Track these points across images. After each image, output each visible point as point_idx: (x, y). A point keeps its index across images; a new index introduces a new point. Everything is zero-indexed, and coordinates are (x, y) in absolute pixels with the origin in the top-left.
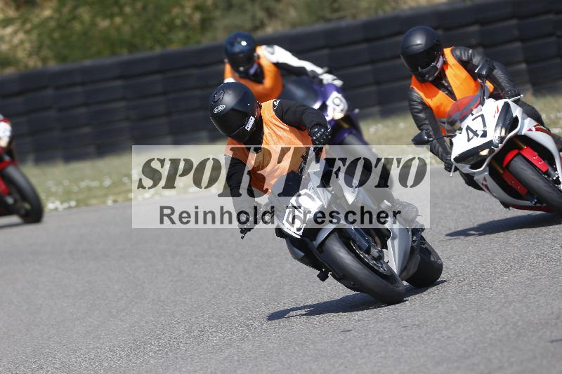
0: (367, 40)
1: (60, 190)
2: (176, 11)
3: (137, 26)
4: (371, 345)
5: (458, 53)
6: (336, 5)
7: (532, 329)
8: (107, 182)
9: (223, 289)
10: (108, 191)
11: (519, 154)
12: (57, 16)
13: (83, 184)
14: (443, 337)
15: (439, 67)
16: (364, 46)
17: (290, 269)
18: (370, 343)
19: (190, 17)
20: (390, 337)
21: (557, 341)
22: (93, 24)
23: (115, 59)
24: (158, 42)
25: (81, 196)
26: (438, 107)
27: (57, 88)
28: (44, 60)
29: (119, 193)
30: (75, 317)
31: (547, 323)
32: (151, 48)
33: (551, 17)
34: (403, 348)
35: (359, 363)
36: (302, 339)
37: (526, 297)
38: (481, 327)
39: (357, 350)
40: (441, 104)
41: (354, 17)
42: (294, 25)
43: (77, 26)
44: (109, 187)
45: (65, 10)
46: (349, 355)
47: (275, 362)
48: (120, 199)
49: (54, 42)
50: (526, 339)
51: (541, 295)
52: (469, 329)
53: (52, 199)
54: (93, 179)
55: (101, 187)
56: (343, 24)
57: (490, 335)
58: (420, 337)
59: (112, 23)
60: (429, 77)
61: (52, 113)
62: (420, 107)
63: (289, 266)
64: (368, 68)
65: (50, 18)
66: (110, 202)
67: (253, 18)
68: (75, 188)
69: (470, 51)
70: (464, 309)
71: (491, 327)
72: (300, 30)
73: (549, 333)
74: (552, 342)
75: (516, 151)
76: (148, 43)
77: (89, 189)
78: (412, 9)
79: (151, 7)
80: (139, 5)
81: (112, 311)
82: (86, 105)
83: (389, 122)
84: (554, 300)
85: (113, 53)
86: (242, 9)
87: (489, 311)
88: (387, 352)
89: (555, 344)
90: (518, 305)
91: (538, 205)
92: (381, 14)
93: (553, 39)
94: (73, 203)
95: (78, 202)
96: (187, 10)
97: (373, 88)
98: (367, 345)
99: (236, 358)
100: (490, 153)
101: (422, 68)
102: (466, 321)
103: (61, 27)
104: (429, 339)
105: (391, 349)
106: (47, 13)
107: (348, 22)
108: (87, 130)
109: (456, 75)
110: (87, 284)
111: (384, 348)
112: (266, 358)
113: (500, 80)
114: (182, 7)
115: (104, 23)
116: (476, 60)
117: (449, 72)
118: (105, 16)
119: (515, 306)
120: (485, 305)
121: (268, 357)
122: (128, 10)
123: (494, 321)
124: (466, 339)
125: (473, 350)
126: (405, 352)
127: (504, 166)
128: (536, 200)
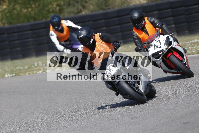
0: (118, 17)
1: (10, 70)
2: (50, 6)
3: (36, 12)
4: (120, 125)
5: (149, 19)
6: (107, 4)
7: (177, 119)
8: (26, 67)
9: (68, 105)
10: (26, 70)
11: (172, 54)
12: (8, 8)
13: (18, 68)
14: (146, 122)
15: (143, 24)
16: (117, 19)
17: (91, 98)
18: (120, 124)
19: (55, 8)
20: (127, 122)
21: (186, 123)
22: (21, 11)
23: (29, 24)
24: (44, 17)
25: (17, 72)
26: (143, 38)
27: (8, 34)
28: (4, 24)
29: (30, 71)
30: (15, 115)
31: (182, 117)
32: (42, 20)
33: (183, 8)
34: (131, 126)
35: (116, 131)
36: (95, 123)
37: (175, 108)
38: (159, 119)
39: (115, 127)
40: (144, 37)
41: (113, 8)
42: (92, 11)
43: (15, 12)
44: (27, 69)
45: (11, 6)
46: (112, 128)
47: (86, 131)
48: (31, 73)
49: (7, 17)
50: (175, 122)
51: (180, 107)
52: (155, 119)
53: (7, 73)
54: (22, 66)
55: (24, 69)
56: (109, 11)
57: (162, 121)
58: (137, 122)
59: (28, 10)
60: (140, 27)
61: (7, 43)
62: (136, 38)
63: (91, 97)
64: (118, 26)
65: (6, 9)
66: (27, 74)
67: (78, 9)
68: (15, 70)
69: (154, 19)
70: (153, 112)
71: (162, 118)
72: (94, 13)
73: (183, 120)
74: (184, 123)
75: (171, 53)
76: (41, 18)
77: (20, 70)
78: (134, 5)
79: (41, 5)
80: (37, 4)
81: (28, 113)
82: (18, 40)
83: (126, 46)
84: (184, 108)
85: (28, 21)
86: (74, 6)
87: (162, 113)
88: (126, 127)
89: (185, 124)
90: (172, 110)
91: (179, 72)
92: (123, 7)
93: (184, 16)
94: (14, 75)
95: (16, 74)
96: (54, 6)
97: (120, 34)
98: (119, 125)
99: (72, 130)
100: (162, 54)
101: (138, 24)
102: (153, 116)
103: (9, 12)
104: (140, 123)
105: (127, 126)
106: (5, 7)
107: (111, 10)
108: (19, 49)
109: (149, 27)
110: (19, 104)
111: (125, 126)
112: (83, 130)
113: (165, 29)
114: (53, 5)
115: (25, 11)
116: (156, 22)
117: (146, 26)
118: (25, 8)
119: (171, 111)
120: (160, 110)
121: (84, 129)
122: (33, 6)
123: (163, 116)
124: (154, 123)
125: (156, 127)
126: (132, 127)
127: (167, 58)
128: (178, 70)
